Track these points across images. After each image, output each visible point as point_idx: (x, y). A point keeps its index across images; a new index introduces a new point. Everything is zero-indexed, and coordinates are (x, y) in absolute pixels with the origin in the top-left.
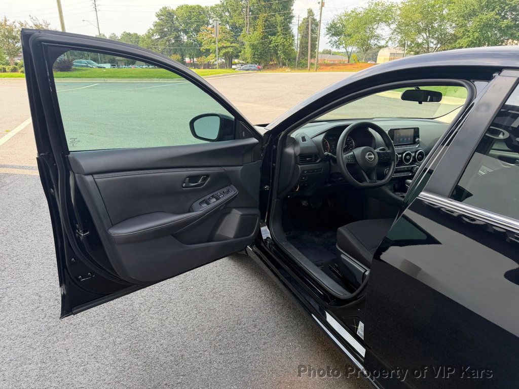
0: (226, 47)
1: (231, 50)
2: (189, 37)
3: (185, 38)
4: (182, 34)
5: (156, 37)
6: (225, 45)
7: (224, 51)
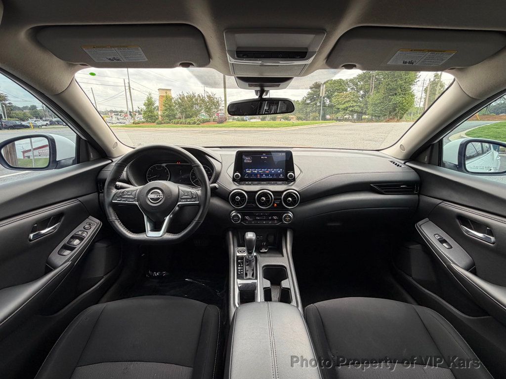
0: (353, 106)
1: (356, 108)
2: (330, 101)
3: (328, 102)
4: (326, 98)
5: (308, 102)
6: (352, 105)
7: (351, 109)
